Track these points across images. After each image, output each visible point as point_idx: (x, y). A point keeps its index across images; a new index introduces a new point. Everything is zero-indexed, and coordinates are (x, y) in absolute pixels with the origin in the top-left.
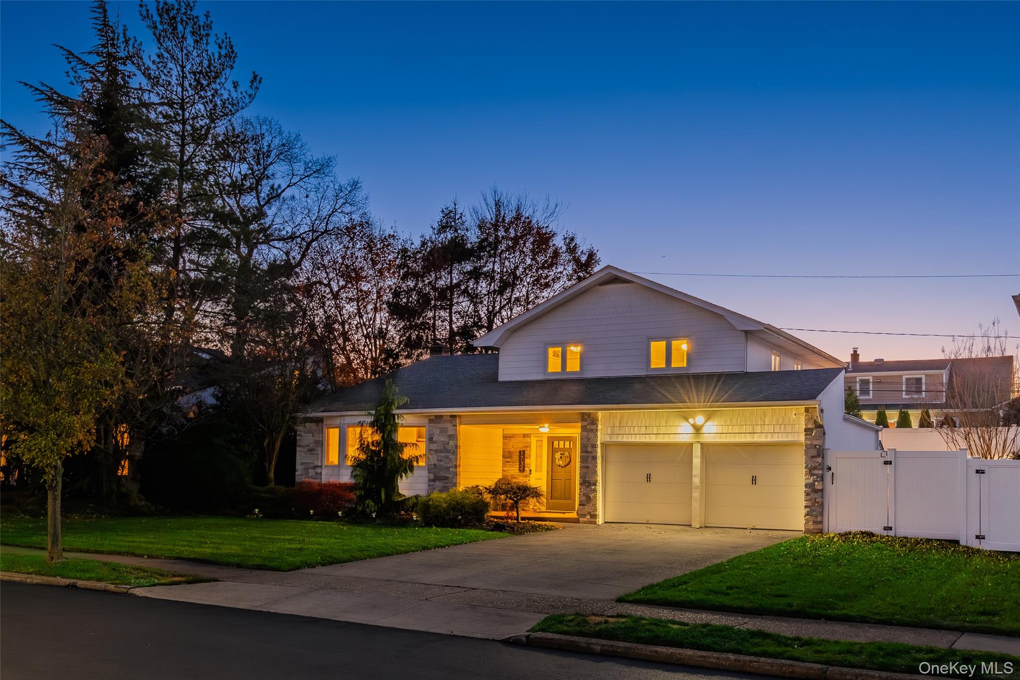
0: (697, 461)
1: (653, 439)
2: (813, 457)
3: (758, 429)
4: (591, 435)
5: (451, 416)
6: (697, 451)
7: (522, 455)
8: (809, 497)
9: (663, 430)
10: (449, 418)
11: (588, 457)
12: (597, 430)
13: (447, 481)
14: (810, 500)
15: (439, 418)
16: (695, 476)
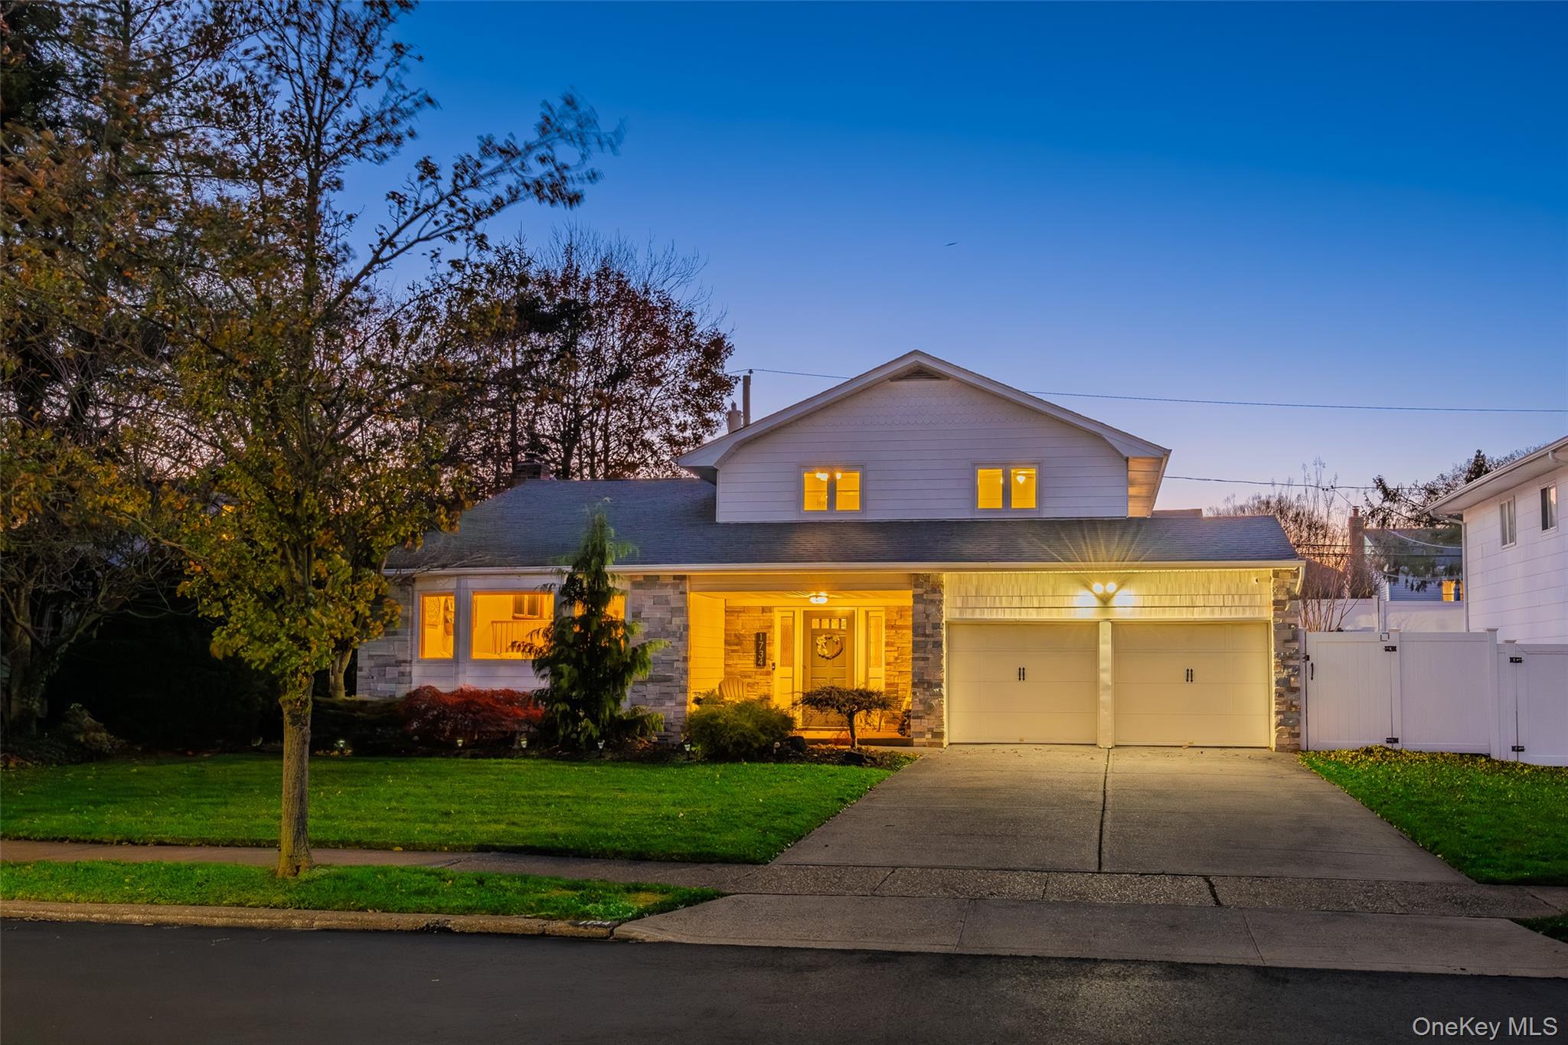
0: (1105, 648)
1: (1033, 615)
2: (1287, 641)
3: (1200, 601)
4: (932, 609)
5: (675, 577)
6: (1105, 633)
7: (761, 641)
8: (1282, 699)
9: (1049, 602)
10: (671, 581)
11: (926, 644)
12: (941, 601)
13: (669, 684)
14: (1284, 703)
15: (651, 581)
16: (1105, 670)
